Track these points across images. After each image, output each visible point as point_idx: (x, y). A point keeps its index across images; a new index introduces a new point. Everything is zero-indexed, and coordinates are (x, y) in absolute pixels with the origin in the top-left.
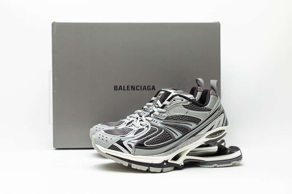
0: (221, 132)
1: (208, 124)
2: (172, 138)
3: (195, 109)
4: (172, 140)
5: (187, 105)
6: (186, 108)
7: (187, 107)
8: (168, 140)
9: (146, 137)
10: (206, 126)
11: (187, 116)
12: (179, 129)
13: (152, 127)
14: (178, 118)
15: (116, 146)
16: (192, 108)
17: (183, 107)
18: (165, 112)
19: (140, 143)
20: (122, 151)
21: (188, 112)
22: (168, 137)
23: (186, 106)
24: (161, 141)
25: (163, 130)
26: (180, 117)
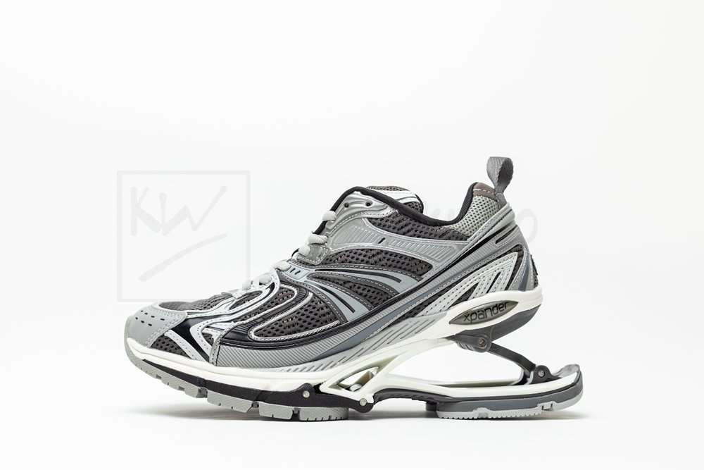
0: (502, 306)
1: (456, 279)
2: (336, 319)
3: (408, 231)
4: (337, 325)
5: (382, 219)
6: (379, 225)
7: (383, 222)
8: (322, 324)
9: (258, 316)
10: (451, 287)
11: (382, 251)
12: (357, 292)
13: (283, 286)
14: (353, 258)
15: (171, 340)
16: (398, 226)
17: (369, 225)
18: (322, 241)
19: (239, 330)
20: (183, 354)
21: (384, 239)
22: (324, 315)
23: (379, 221)
24: (302, 326)
25: (311, 295)
26: (360, 255)
